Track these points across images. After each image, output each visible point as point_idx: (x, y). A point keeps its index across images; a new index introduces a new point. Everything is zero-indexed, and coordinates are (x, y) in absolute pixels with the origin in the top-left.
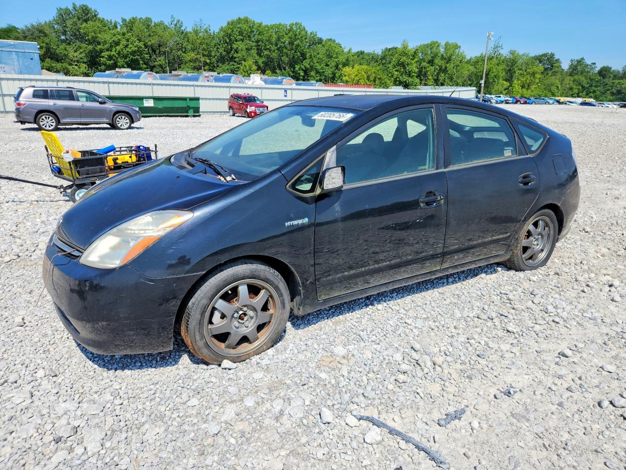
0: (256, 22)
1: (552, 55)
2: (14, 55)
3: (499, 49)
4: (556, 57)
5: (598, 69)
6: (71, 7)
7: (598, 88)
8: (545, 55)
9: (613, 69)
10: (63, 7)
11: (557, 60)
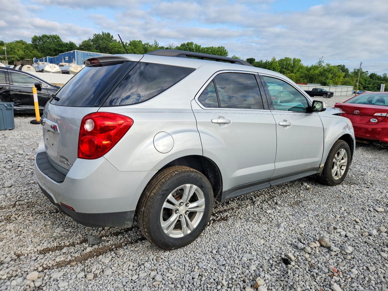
0: (198, 45)
3: (322, 63)
5: (369, 75)
6: (101, 34)
7: (370, 85)
10: (97, 34)
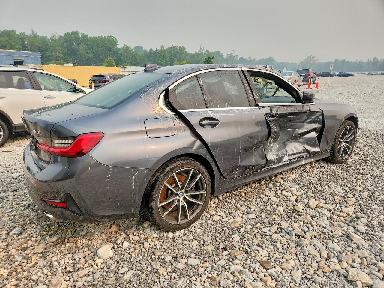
1: (219, 52)
2: (30, 59)
4: (221, 53)
8: (216, 52)
9: (245, 58)
11: (222, 54)
